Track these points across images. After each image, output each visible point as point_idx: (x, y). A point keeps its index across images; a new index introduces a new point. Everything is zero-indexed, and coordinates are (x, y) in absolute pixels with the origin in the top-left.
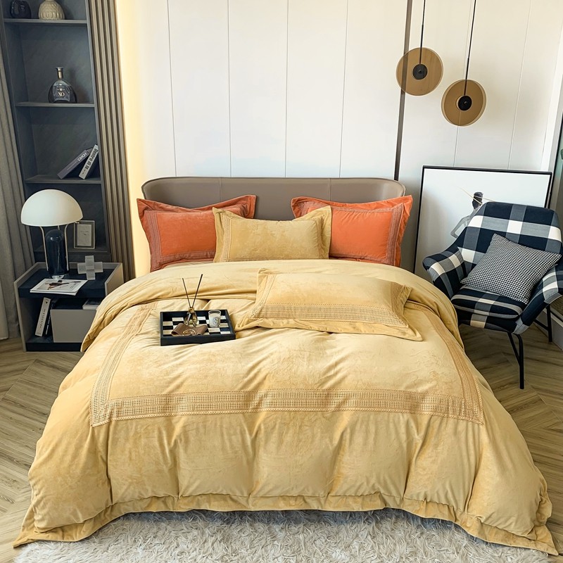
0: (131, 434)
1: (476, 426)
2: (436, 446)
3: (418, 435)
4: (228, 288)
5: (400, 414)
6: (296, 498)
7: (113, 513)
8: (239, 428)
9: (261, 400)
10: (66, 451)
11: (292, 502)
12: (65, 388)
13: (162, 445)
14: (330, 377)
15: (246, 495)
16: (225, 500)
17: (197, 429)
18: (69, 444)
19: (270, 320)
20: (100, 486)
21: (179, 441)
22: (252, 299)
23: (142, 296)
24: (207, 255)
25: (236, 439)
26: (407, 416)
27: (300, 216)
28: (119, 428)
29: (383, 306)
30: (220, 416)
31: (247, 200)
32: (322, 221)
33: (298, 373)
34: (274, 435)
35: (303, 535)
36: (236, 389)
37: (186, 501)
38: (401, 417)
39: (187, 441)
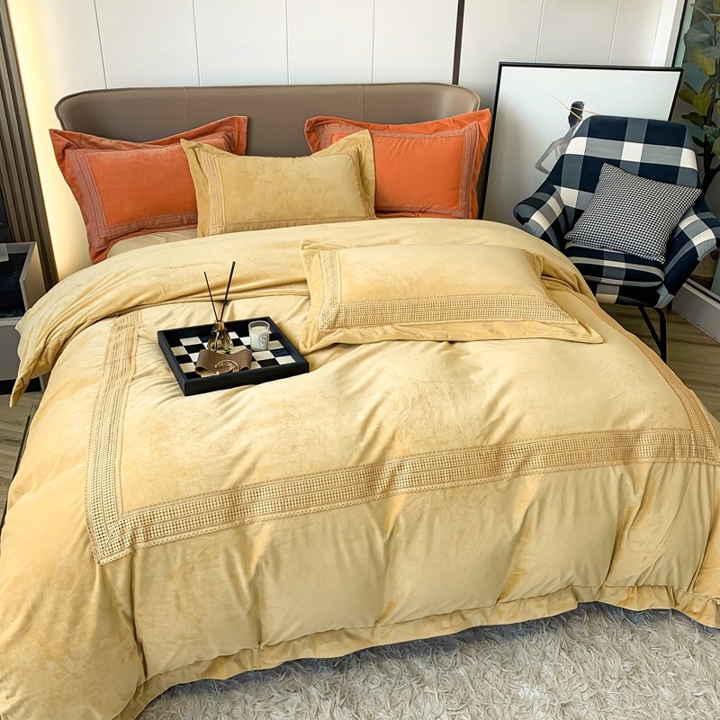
0: (176, 565)
1: (712, 468)
2: (659, 506)
3: (635, 493)
4: (258, 278)
5: (611, 469)
6: (450, 616)
7: (149, 692)
8: (363, 528)
9: (393, 475)
10: (55, 616)
11: (445, 623)
12: (19, 493)
13: (233, 576)
14: (496, 424)
15: (371, 624)
16: (338, 639)
17: (294, 540)
18: (59, 600)
19: (354, 329)
20: (127, 660)
21: (263, 565)
22: (302, 295)
23: (111, 302)
24: (182, 220)
25: (360, 548)
26: (619, 469)
27: (319, 149)
28: (151, 560)
29: (534, 292)
30: (330, 513)
31: (233, 125)
32: (359, 155)
33: (446, 423)
34: (421, 530)
35: (464, 668)
36: (350, 464)
37: (274, 652)
38: (612, 473)
39: (277, 564)
